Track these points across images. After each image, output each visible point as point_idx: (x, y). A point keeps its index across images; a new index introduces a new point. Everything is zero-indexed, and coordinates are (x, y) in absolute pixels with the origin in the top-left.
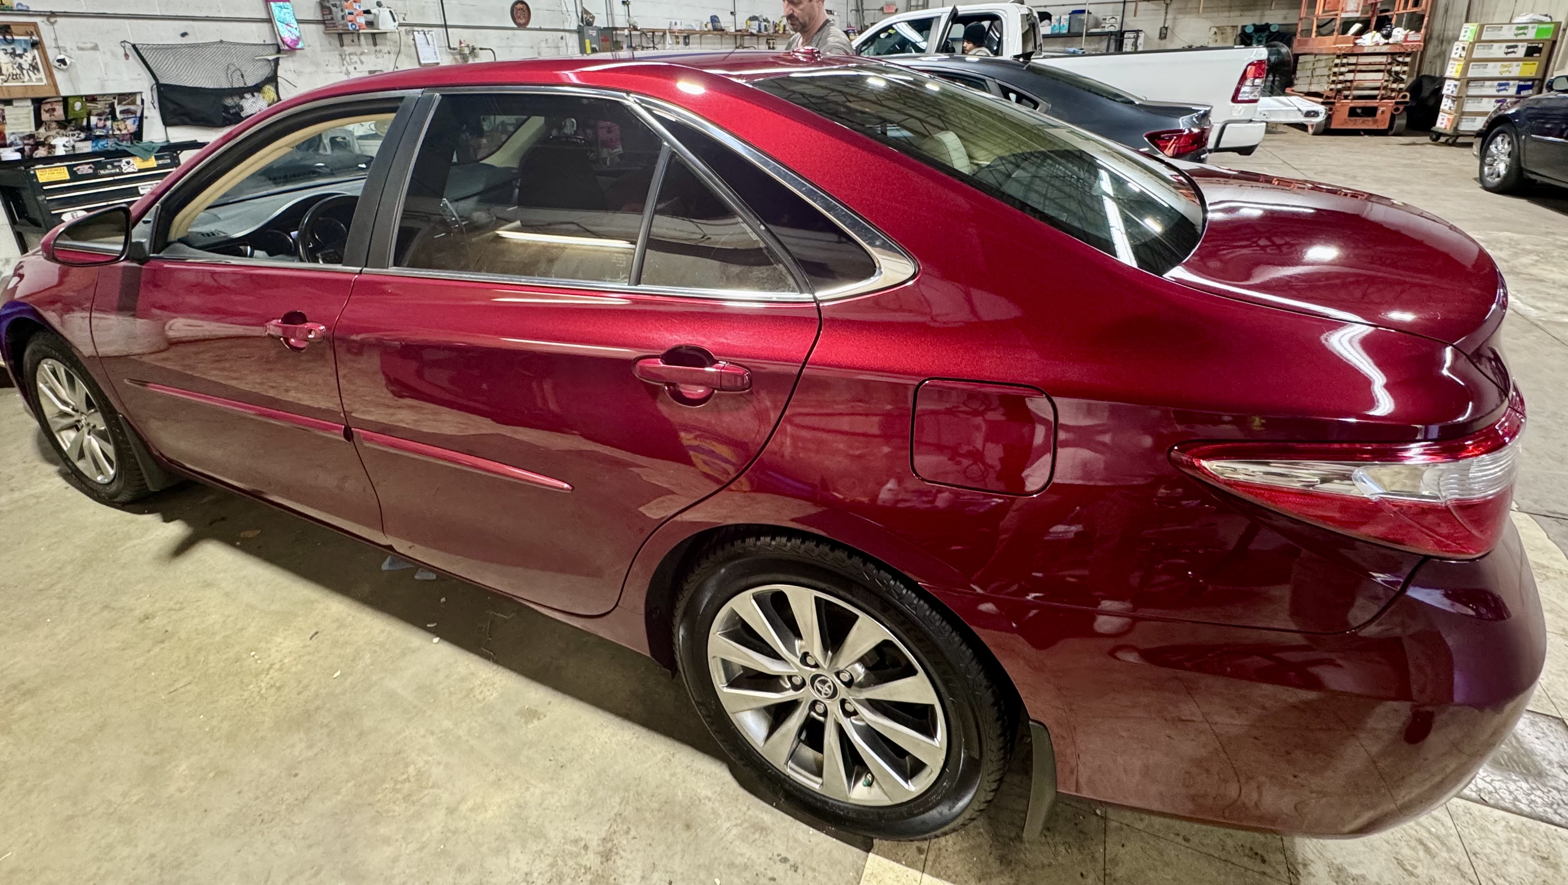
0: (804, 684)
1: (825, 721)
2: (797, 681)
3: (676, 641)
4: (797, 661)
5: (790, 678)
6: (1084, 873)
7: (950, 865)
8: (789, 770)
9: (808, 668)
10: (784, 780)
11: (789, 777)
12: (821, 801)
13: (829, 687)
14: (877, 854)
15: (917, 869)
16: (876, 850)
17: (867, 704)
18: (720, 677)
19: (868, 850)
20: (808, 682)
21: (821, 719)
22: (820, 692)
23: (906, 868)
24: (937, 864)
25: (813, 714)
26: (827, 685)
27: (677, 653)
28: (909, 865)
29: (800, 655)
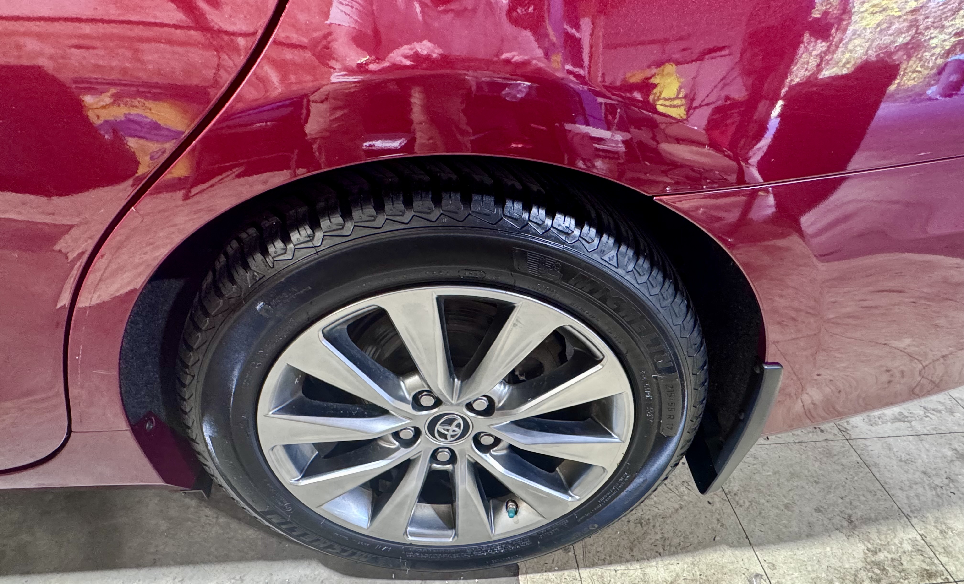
0: (417, 433)
1: (454, 470)
2: (408, 435)
3: (200, 448)
4: (408, 408)
5: (396, 435)
6: (711, 501)
7: (599, 549)
8: (410, 538)
9: (425, 413)
10: (407, 550)
11: (411, 544)
12: (457, 552)
13: (459, 426)
14: (527, 573)
15: (571, 568)
16: (524, 571)
17: (514, 426)
18: (288, 472)
19: (516, 574)
20: (424, 429)
21: (449, 467)
22: (445, 436)
23: (560, 573)
24: (587, 554)
25: (436, 466)
26: (455, 423)
27: (210, 464)
28: (562, 568)
29: (410, 398)
